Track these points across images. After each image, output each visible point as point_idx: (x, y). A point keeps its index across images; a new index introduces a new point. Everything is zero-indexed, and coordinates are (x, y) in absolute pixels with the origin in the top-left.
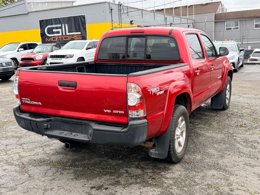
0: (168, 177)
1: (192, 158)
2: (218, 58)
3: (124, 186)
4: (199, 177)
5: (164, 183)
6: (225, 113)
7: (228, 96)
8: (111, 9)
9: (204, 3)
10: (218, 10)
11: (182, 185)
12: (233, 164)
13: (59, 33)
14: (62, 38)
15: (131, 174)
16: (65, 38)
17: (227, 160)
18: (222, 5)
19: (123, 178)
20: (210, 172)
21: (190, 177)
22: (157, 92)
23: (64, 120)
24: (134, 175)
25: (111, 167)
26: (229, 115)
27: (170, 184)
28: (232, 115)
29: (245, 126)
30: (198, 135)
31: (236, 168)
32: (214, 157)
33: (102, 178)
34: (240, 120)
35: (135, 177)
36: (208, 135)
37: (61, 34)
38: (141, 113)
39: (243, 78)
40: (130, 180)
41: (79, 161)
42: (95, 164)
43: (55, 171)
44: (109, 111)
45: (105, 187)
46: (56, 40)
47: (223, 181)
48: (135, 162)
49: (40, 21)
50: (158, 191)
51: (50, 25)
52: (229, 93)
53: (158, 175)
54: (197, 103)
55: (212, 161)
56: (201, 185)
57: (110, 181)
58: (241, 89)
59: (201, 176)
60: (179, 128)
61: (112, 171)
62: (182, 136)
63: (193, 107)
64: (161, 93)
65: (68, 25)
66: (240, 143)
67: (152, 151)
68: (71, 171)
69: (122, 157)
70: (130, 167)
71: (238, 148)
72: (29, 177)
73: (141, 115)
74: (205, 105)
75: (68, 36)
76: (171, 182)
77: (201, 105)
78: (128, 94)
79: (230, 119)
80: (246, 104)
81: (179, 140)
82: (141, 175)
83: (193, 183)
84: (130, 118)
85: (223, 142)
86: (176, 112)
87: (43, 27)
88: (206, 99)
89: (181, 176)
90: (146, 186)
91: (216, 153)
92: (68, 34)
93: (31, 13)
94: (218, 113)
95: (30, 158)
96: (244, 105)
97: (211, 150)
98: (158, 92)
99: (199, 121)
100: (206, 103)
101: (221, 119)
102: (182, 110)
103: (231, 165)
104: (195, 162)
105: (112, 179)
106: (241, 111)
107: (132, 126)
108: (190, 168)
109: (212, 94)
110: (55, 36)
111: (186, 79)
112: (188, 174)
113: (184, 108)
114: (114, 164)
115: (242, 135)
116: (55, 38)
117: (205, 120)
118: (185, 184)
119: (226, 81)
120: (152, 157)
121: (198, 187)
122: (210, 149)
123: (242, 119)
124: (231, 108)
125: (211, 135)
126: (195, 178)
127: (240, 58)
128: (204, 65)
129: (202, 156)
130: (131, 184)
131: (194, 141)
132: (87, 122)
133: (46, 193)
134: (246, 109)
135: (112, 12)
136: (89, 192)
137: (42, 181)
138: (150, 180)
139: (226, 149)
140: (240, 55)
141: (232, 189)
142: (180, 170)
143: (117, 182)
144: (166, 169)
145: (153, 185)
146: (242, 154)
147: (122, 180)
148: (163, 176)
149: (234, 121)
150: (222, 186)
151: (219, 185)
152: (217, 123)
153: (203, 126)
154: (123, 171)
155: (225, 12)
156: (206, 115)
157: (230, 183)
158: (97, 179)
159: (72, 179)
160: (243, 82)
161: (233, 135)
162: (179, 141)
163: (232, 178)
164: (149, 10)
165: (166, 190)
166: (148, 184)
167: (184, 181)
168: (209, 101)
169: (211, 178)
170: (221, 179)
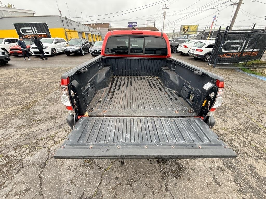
8: (62, 20)
9: (103, 23)
10: (109, 27)
37: (33, 34)
46: (30, 37)
92: (37, 34)
93: (4, 18)
110: (29, 35)
135: (63, 22)
164: (82, 23)
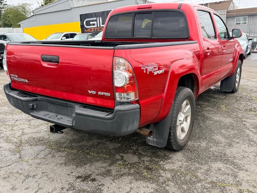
0: (167, 168)
1: (197, 145)
2: (230, 40)
3: (114, 178)
4: (202, 171)
5: (160, 176)
6: (234, 96)
7: (237, 80)
9: (218, 2)
10: (230, 7)
11: (181, 181)
12: (243, 155)
13: (95, 25)
14: (97, 29)
15: (125, 161)
16: (99, 29)
17: (235, 149)
18: (234, 3)
19: (116, 166)
20: (216, 165)
21: (191, 170)
22: (154, 71)
23: (50, 100)
24: (129, 163)
25: (107, 151)
26: (238, 98)
27: (167, 178)
28: (241, 98)
29: (255, 110)
30: (205, 118)
31: (245, 160)
32: (221, 145)
33: (94, 164)
34: (249, 104)
35: (130, 167)
36: (215, 118)
37: (96, 26)
38: (132, 96)
39: (251, 64)
40: (123, 169)
41: (77, 142)
42: (93, 146)
43: (48, 152)
44: (94, 92)
45: (92, 177)
46: (92, 31)
47: (230, 178)
48: (134, 146)
49: (80, 15)
50: (152, 186)
51: (88, 18)
52: (239, 77)
53: (155, 165)
54: (205, 85)
55: (219, 150)
56: (203, 183)
57: (100, 170)
58: (249, 74)
59: (205, 170)
60: (183, 112)
61: (107, 156)
62: (186, 121)
63: (201, 90)
64: (160, 72)
65: (102, 18)
66: (250, 129)
67: (150, 138)
68: (64, 154)
69: (121, 140)
70: (127, 153)
71: (248, 135)
72: (19, 158)
73: (131, 99)
74: (215, 87)
75: (101, 28)
76: (169, 175)
77: (211, 88)
78: (115, 71)
79: (238, 102)
80: (255, 88)
81: (182, 125)
82: (137, 164)
83: (194, 179)
84: (117, 101)
85: (231, 127)
86: (179, 95)
87: (83, 20)
88: (216, 81)
89: (181, 168)
90: (139, 180)
91: (223, 140)
92: (101, 26)
93: (74, 9)
94: (227, 96)
95: (30, 135)
96: (253, 88)
97: (219, 137)
98: (156, 71)
99: (207, 104)
100: (216, 85)
101: (229, 102)
102: (187, 93)
103: (240, 156)
104: (199, 150)
105: (103, 167)
106: (250, 94)
107: (118, 112)
108: (193, 158)
109: (222, 77)
110: (91, 28)
111: (194, 59)
112: (189, 165)
113: (190, 90)
114: (111, 148)
115: (251, 120)
116: (92, 29)
117: (213, 103)
118: (185, 179)
119: (237, 65)
120: (150, 144)
121: (199, 184)
122: (217, 136)
123: (251, 102)
124: (240, 91)
125: (218, 119)
126: (198, 172)
127: (248, 47)
128: (215, 47)
129: (207, 143)
130: (122, 175)
131: (200, 125)
132: (72, 104)
133: (26, 181)
134: (255, 93)
136: (73, 183)
137: (29, 165)
138: (145, 171)
139: (235, 136)
140: (249, 44)
141: (241, 190)
142: (181, 160)
143: (108, 172)
144: (165, 158)
145: (148, 178)
146: (252, 143)
147: (114, 169)
148: (161, 167)
149: (243, 105)
150: (230, 186)
151: (225, 183)
152: (226, 106)
153: (211, 109)
154: (118, 158)
155: (236, 9)
156: (214, 98)
157: (239, 181)
158: (87, 166)
159: (61, 164)
160: (251, 67)
161: (242, 119)
162: (183, 127)
163: (241, 175)
165: (161, 187)
166: (142, 177)
167: (185, 175)
168: (219, 84)
169: (216, 174)
170: (228, 175)
